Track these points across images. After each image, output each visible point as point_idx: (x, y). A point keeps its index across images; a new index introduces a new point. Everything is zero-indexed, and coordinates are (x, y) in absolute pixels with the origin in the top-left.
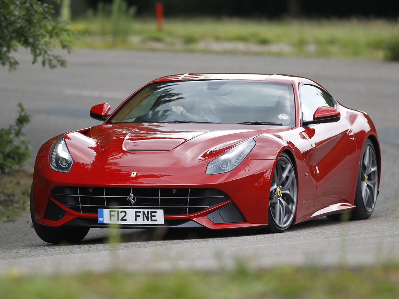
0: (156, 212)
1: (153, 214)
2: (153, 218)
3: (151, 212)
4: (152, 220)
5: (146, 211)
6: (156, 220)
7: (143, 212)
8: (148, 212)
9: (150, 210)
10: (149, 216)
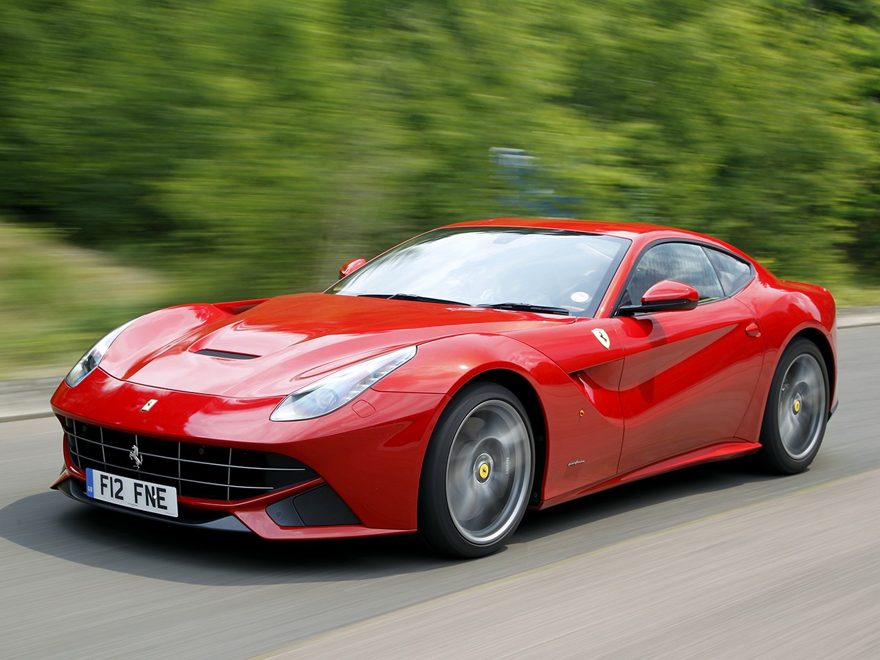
0: (164, 491)
1: (162, 494)
2: (162, 503)
3: (159, 490)
4: (160, 507)
5: (150, 485)
6: (165, 508)
7: (146, 486)
8: (153, 488)
9: (156, 486)
10: (155, 497)
